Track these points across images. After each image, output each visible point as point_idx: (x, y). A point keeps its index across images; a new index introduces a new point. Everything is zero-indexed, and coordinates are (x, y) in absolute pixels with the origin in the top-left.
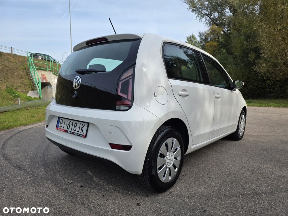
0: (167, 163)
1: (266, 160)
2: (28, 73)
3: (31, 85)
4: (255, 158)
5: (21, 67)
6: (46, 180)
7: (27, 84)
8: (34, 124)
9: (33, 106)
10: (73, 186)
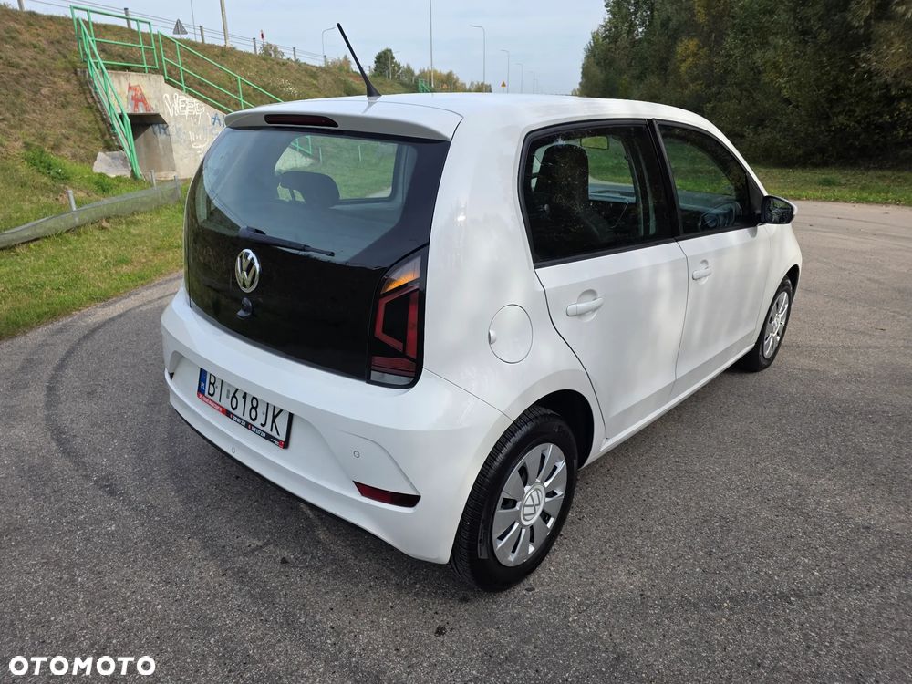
0: (524, 515)
1: (827, 459)
2: (85, 86)
3: (99, 128)
4: (798, 451)
5: (60, 63)
6: (186, 537)
7: (87, 125)
8: (130, 295)
9: (117, 216)
10: (263, 562)
